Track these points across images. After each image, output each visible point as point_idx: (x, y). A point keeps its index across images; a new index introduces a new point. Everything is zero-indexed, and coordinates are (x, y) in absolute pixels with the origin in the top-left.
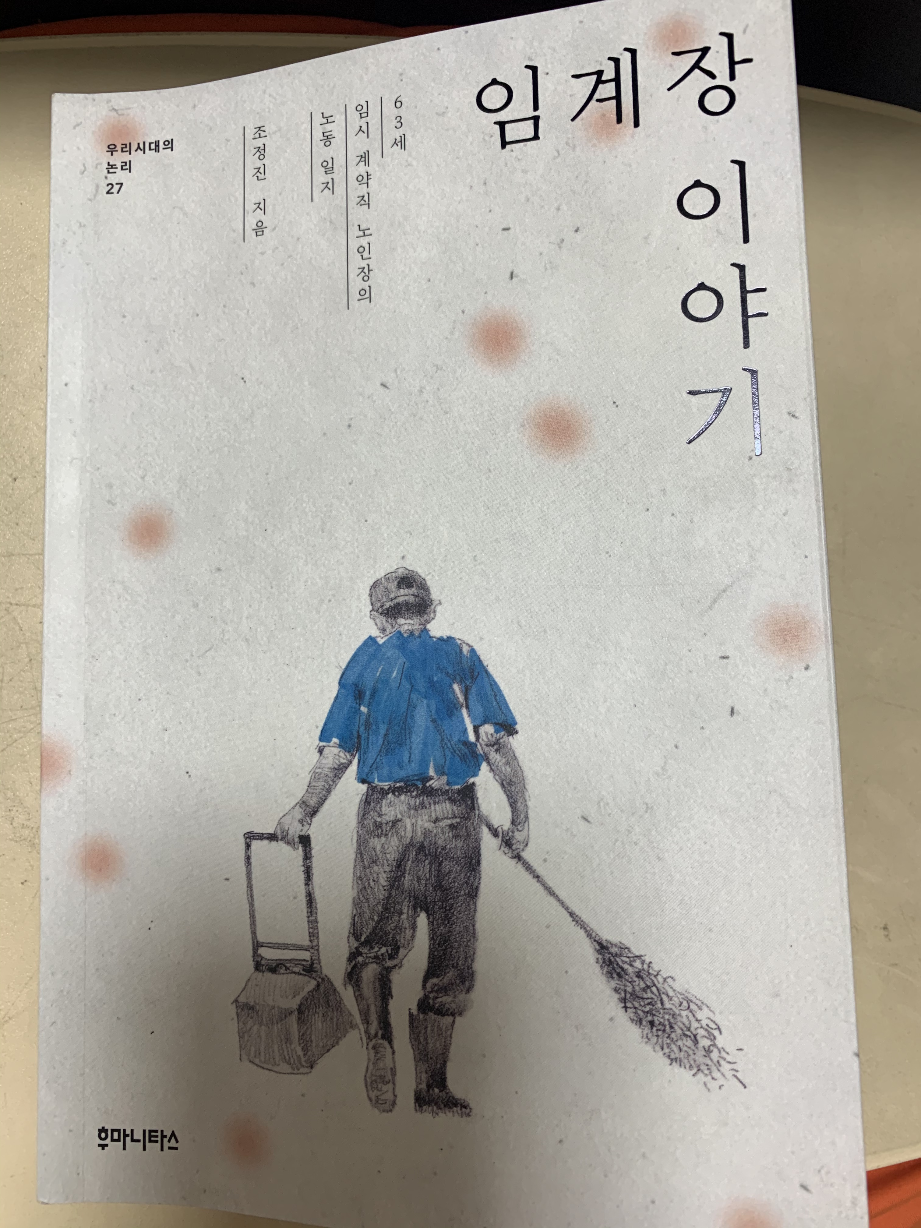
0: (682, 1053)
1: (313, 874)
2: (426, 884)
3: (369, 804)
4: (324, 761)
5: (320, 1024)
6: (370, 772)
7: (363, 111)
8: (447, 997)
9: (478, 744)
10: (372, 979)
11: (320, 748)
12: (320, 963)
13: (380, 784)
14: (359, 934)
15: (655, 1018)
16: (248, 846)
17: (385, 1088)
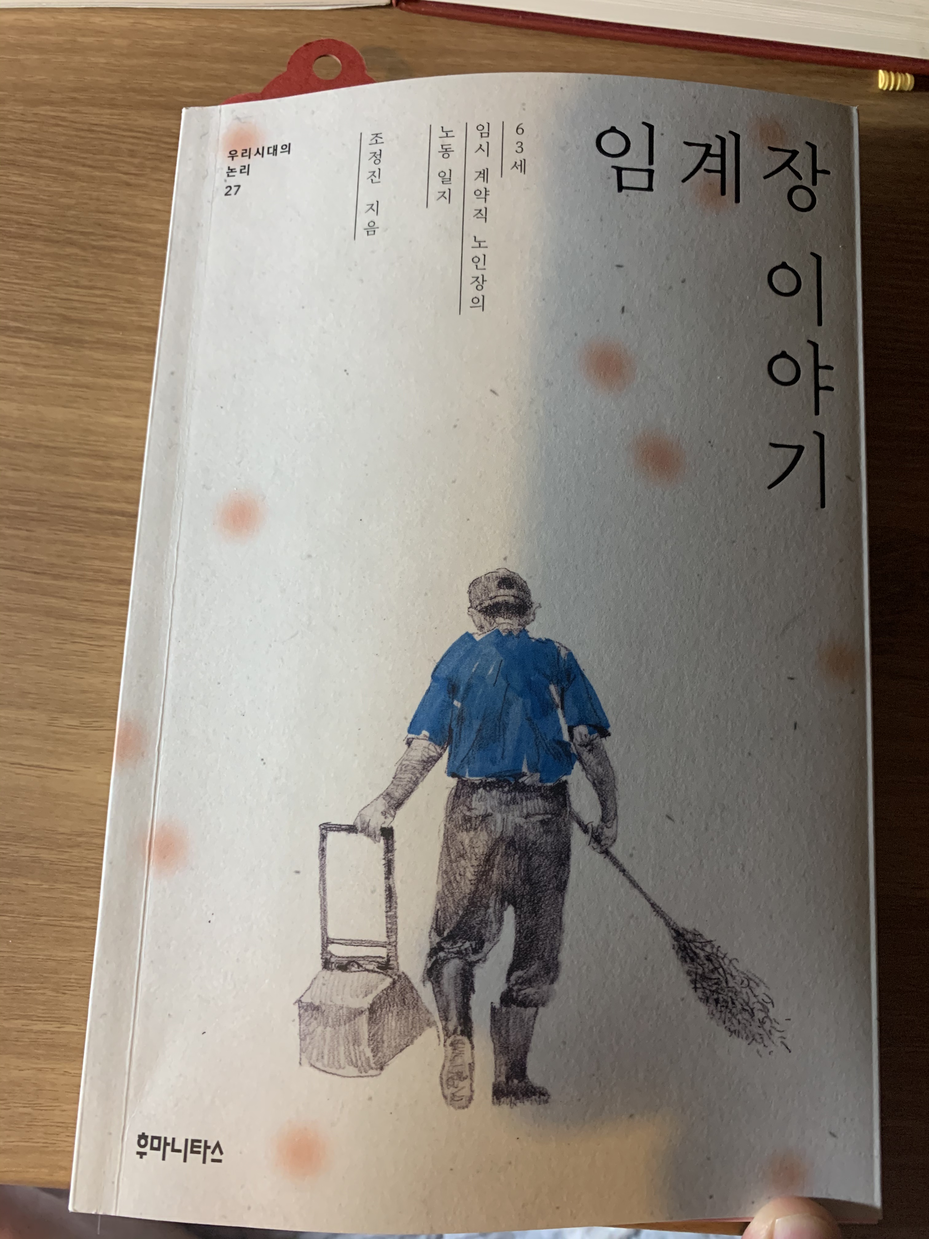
0: (741, 1025)
1: (394, 868)
2: (515, 878)
3: (459, 797)
4: (412, 753)
5: (393, 1024)
6: (461, 766)
7: (484, 131)
8: (531, 988)
9: (572, 743)
10: (454, 975)
11: (408, 739)
12: (397, 960)
13: (471, 778)
14: (441, 928)
15: (720, 996)
16: (323, 838)
17: (461, 1084)
